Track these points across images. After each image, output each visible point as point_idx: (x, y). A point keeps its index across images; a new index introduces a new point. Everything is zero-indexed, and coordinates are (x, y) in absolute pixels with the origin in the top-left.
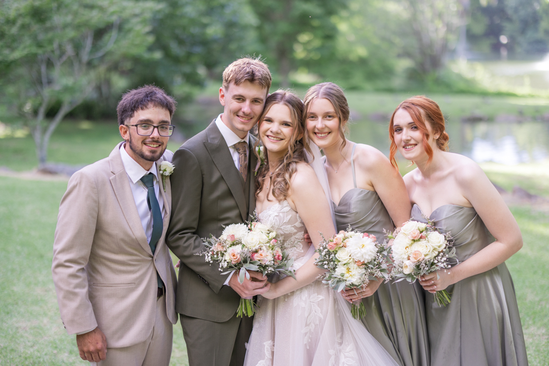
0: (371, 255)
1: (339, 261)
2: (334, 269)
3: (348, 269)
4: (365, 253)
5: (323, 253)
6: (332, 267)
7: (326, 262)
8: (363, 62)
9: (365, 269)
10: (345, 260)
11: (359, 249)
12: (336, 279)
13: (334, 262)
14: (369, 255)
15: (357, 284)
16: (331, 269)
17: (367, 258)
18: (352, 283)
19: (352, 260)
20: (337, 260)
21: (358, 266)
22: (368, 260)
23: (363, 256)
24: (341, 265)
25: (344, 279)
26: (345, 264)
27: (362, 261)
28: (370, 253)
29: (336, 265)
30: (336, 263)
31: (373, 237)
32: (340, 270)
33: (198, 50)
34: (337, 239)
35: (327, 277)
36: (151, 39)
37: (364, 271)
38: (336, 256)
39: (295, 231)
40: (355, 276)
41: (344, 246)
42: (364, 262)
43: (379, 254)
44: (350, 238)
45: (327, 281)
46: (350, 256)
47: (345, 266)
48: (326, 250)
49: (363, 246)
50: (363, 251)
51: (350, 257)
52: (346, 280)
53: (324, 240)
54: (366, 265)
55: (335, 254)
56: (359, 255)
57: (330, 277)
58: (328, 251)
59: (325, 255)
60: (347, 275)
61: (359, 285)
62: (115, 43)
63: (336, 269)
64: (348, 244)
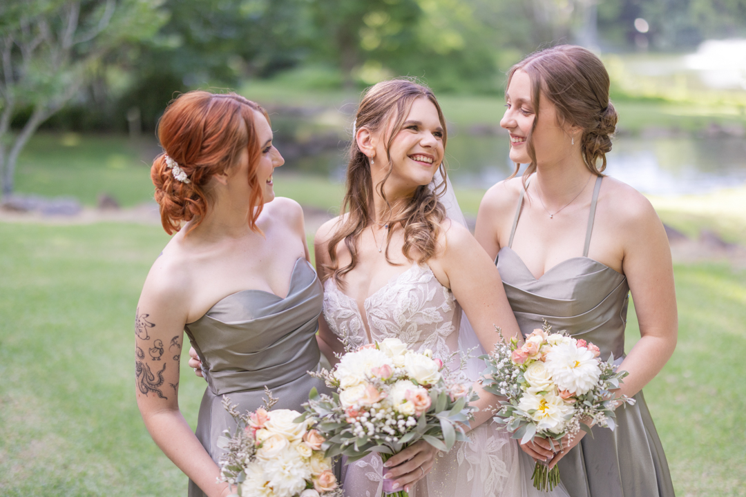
0: (589, 382)
1: (529, 386)
2: (517, 398)
3: (544, 403)
4: (580, 378)
5: (500, 365)
6: (514, 395)
7: (505, 384)
8: (455, 56)
9: (575, 406)
10: (541, 385)
11: (569, 370)
12: (519, 419)
13: (519, 384)
14: (587, 383)
15: (556, 432)
16: (513, 398)
17: (583, 387)
18: (547, 429)
19: (553, 387)
20: (526, 382)
21: (565, 399)
22: (582, 391)
23: (574, 383)
24: (532, 392)
25: (534, 419)
26: (538, 393)
27: (571, 392)
28: (589, 379)
29: (522, 391)
30: (522, 388)
31: (594, 349)
32: (528, 403)
33: (231, 34)
34: (530, 345)
35: (504, 411)
36: (163, 18)
37: (572, 411)
38: (525, 375)
39: (441, 319)
40: (555, 417)
41: (543, 360)
42: (575, 393)
43: (601, 382)
44: (554, 346)
45: (504, 418)
46: (551, 379)
47: (539, 395)
48: (506, 360)
49: (577, 364)
50: (578, 373)
51: (550, 382)
52: (536, 422)
53: (503, 342)
54: (578, 400)
55: (523, 371)
56: (569, 379)
57: (510, 413)
58: (509, 362)
59: (502, 370)
60: (539, 413)
61: (560, 434)
62: (111, 21)
63: (521, 399)
64: (548, 357)
